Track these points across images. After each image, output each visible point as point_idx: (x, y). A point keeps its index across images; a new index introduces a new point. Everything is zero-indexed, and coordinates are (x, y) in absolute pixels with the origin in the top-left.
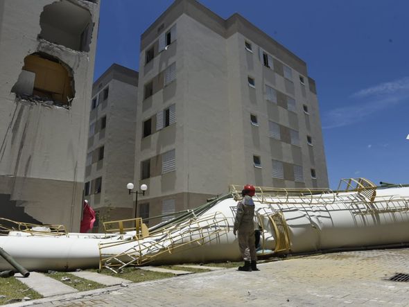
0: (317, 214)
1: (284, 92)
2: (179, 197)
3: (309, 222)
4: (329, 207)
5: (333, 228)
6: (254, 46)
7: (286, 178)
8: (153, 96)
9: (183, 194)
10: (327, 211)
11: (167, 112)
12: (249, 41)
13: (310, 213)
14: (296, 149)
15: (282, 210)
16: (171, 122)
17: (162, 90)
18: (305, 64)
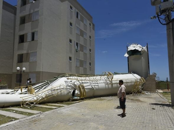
0: (94, 84)
1: (83, 29)
2: (38, 73)
3: (91, 87)
4: (98, 82)
5: (99, 89)
6: (74, 8)
7: (80, 66)
8: (25, 24)
9: (40, 72)
10: (97, 83)
11: (33, 34)
12: (72, 6)
13: (92, 84)
14: (85, 54)
15: (82, 83)
16: (35, 39)
17: (31, 22)
18: (92, 18)
